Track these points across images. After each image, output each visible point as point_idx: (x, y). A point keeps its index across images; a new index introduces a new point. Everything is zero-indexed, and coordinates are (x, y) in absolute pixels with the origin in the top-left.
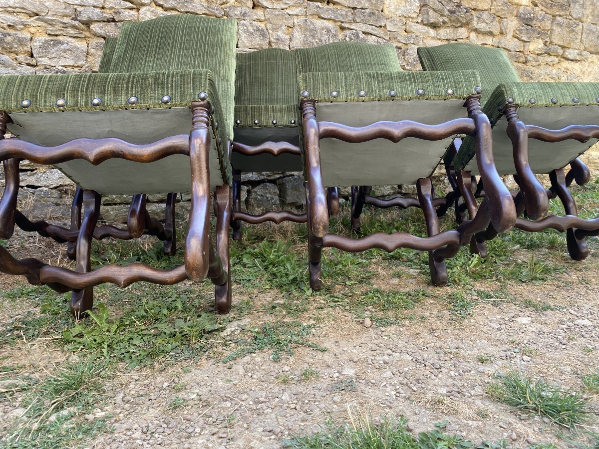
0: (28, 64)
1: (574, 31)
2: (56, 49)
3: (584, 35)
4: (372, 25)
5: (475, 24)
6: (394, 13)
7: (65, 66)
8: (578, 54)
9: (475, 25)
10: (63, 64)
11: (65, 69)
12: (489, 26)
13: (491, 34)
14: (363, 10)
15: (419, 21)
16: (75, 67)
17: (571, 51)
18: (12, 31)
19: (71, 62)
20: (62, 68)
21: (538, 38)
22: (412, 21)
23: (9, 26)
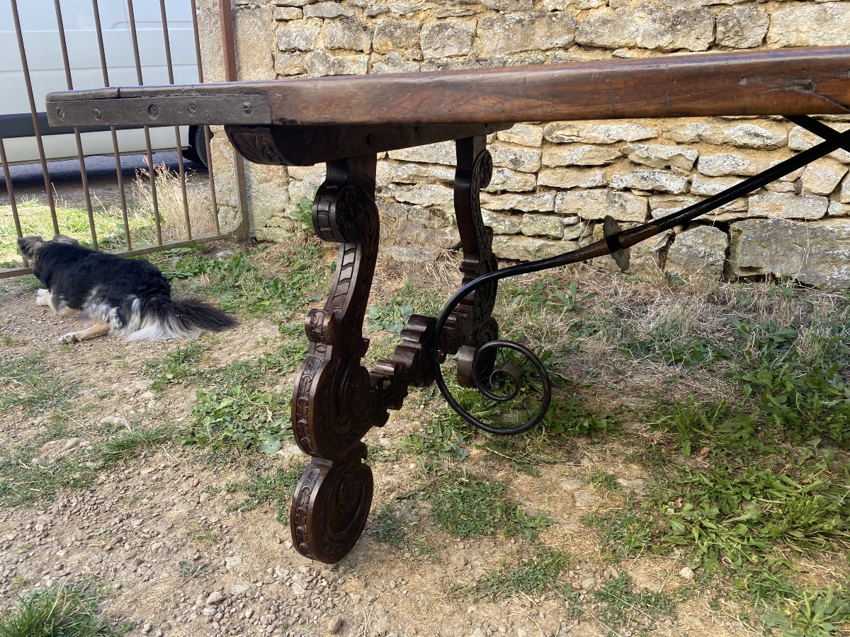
0: (415, 60)
2: (440, 36)
7: (450, 57)
10: (447, 55)
11: (449, 60)
16: (461, 56)
18: (404, 21)
19: (455, 51)
20: (445, 60)
23: (401, 15)
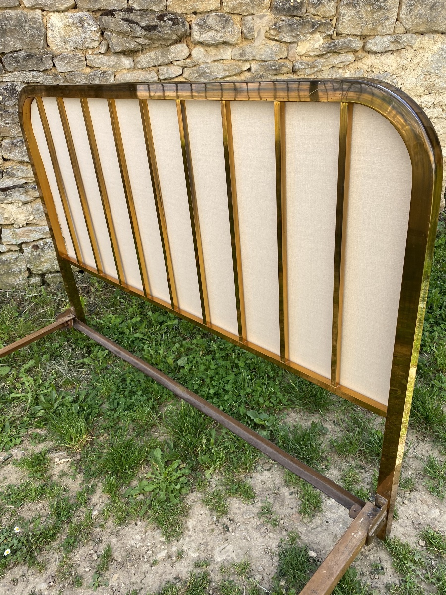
1: (381, 8)
3: (404, 10)
4: (33, 70)
5: (196, 35)
6: (62, 47)
8: (393, 42)
9: (196, 37)
12: (220, 35)
13: (225, 43)
14: (15, 54)
15: (103, 50)
17: (378, 39)
21: (312, 33)
22: (92, 53)
